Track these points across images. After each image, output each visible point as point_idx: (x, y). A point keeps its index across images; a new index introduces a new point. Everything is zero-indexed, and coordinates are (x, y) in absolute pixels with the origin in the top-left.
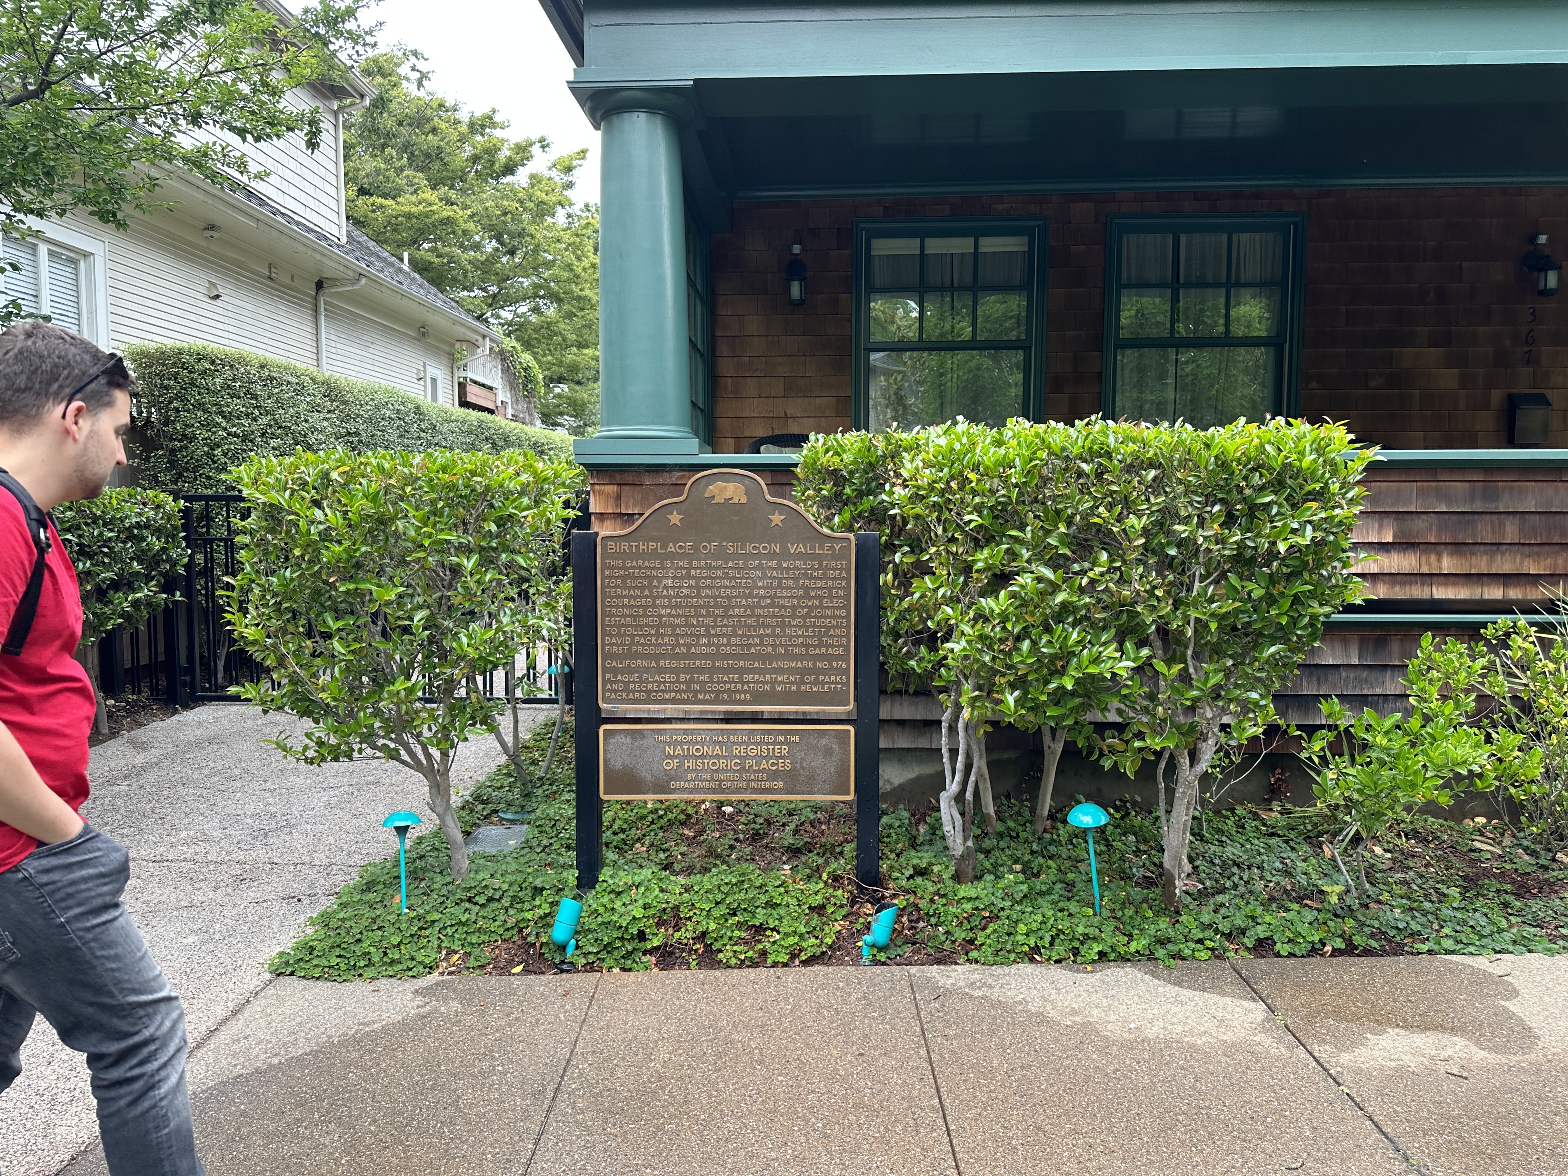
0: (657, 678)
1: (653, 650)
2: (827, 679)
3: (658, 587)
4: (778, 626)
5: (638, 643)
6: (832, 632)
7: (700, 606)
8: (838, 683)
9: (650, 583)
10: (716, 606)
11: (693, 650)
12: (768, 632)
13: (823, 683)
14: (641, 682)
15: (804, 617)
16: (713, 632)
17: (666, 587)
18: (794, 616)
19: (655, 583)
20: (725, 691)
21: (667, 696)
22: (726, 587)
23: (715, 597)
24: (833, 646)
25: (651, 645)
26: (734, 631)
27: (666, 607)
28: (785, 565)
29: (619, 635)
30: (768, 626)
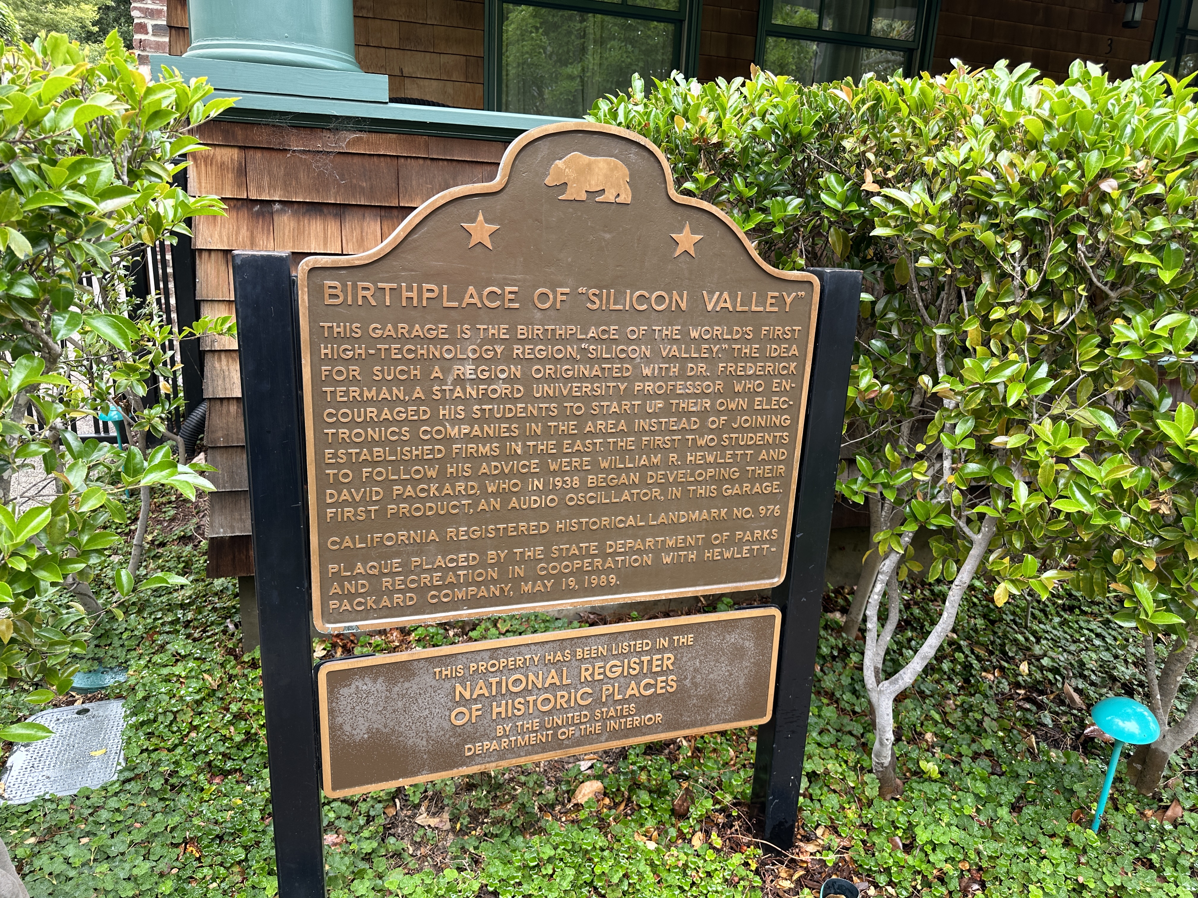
0: (440, 561)
1: (431, 508)
2: (748, 537)
3: (443, 382)
4: (674, 450)
5: (401, 499)
6: (763, 455)
7: (532, 418)
8: (765, 542)
9: (425, 373)
10: (563, 416)
11: (514, 503)
12: (656, 460)
13: (741, 543)
14: (406, 573)
15: (719, 431)
16: (553, 467)
17: (460, 381)
18: (701, 431)
19: (437, 372)
20: (572, 574)
21: (460, 594)
22: (584, 379)
23: (559, 399)
24: (762, 479)
25: (428, 498)
26: (595, 463)
27: (461, 421)
28: (694, 334)
29: (358, 483)
30: (658, 449)
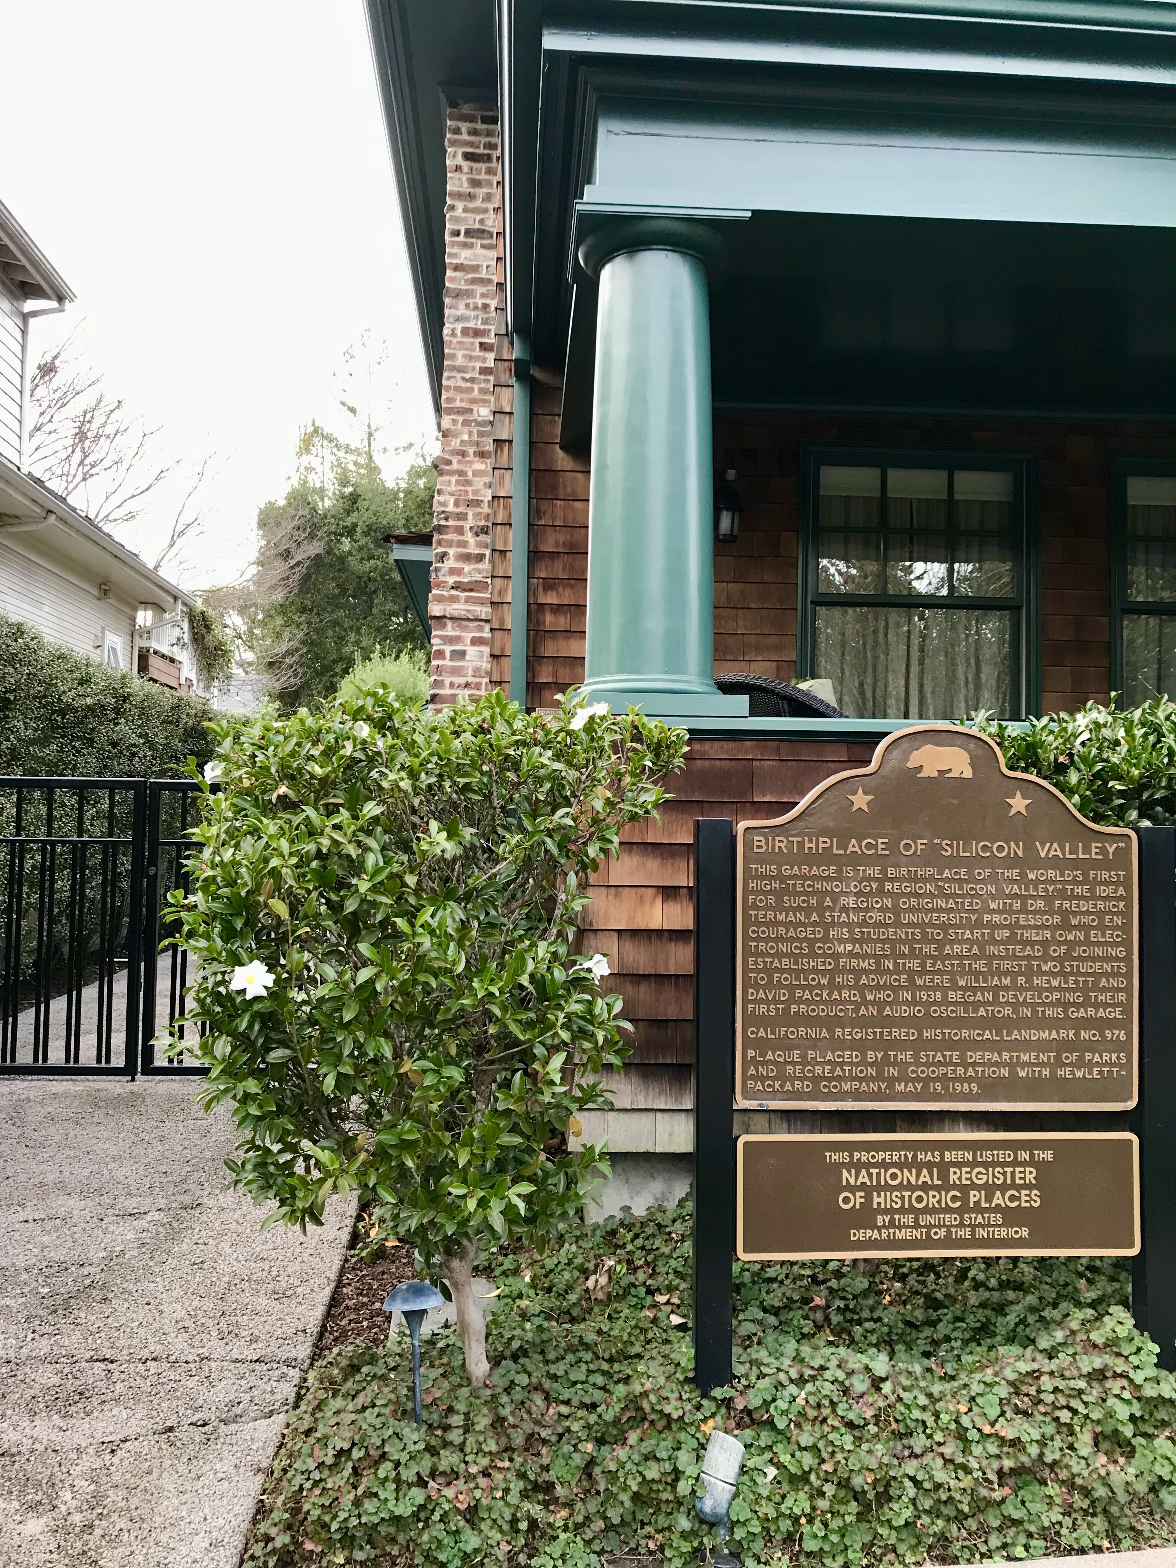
0: (829, 1056)
1: (822, 1011)
2: (1097, 1059)
3: (832, 909)
4: (1020, 973)
5: (800, 1001)
6: (1103, 983)
7: (901, 941)
8: (1115, 1065)
9: (821, 902)
10: (926, 939)
11: (887, 1011)
12: (1007, 981)
13: (1090, 1065)
14: (804, 1062)
15: (1060, 959)
16: (919, 982)
17: (845, 909)
18: (1045, 958)
19: (828, 902)
20: (938, 1079)
21: (846, 1087)
22: (940, 910)
23: (921, 926)
24: (1106, 1005)
25: (822, 1002)
26: (953, 981)
27: (846, 941)
28: (1031, 876)
29: (770, 985)
30: (1007, 973)
